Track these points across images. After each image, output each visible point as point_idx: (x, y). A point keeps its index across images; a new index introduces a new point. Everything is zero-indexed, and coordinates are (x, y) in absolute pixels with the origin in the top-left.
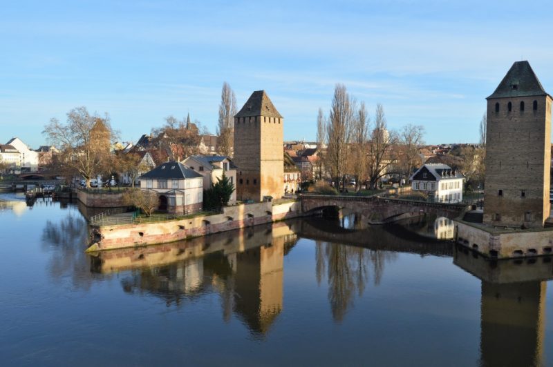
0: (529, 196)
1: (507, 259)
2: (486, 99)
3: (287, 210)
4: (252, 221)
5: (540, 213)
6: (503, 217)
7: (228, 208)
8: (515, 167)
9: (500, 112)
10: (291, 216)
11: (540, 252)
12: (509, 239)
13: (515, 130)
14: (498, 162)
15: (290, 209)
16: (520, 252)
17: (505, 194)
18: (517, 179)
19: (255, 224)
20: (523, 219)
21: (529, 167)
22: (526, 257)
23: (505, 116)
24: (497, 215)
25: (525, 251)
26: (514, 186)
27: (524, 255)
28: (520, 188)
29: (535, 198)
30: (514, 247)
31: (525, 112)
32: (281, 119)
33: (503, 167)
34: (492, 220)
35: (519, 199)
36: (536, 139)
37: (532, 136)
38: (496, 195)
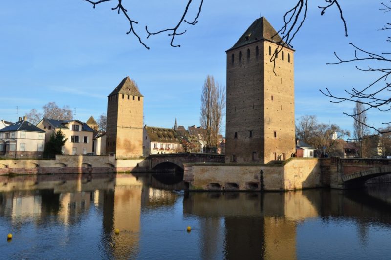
0: (255, 137)
1: (201, 191)
2: (226, 52)
3: (135, 165)
4: (90, 169)
5: (262, 152)
6: (237, 158)
7: (61, 156)
8: (245, 110)
9: (235, 62)
10: (138, 170)
11: (243, 187)
12: (203, 171)
13: (244, 76)
14: (234, 106)
15: (138, 164)
16: (218, 185)
17: (239, 136)
18: (247, 121)
19: (93, 172)
20: (250, 159)
21: (254, 109)
22: (224, 191)
23: (237, 65)
24: (234, 156)
25: (223, 185)
26: (244, 128)
27: (222, 189)
28: (249, 129)
29: (259, 138)
30: (210, 180)
31: (250, 58)
32: (141, 98)
33: (237, 111)
34: (231, 161)
35: (248, 140)
36: (258, 81)
37: (255, 79)
38: (233, 138)
